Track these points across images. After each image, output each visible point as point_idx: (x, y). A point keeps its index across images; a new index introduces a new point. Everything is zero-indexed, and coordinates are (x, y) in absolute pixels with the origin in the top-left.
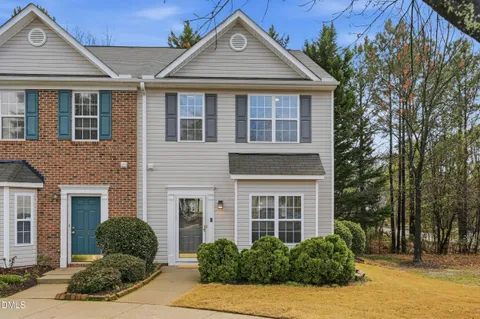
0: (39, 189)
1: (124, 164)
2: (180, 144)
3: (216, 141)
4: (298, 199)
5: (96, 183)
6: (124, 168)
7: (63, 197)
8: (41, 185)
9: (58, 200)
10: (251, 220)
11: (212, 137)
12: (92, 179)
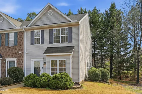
0: (1, 60)
1: (20, 52)
2: (34, 45)
3: (44, 44)
4: (65, 61)
5: (14, 58)
6: (20, 53)
7: (6, 62)
8: (2, 59)
9: (5, 62)
10: (50, 68)
11: (43, 43)
12: (13, 57)
